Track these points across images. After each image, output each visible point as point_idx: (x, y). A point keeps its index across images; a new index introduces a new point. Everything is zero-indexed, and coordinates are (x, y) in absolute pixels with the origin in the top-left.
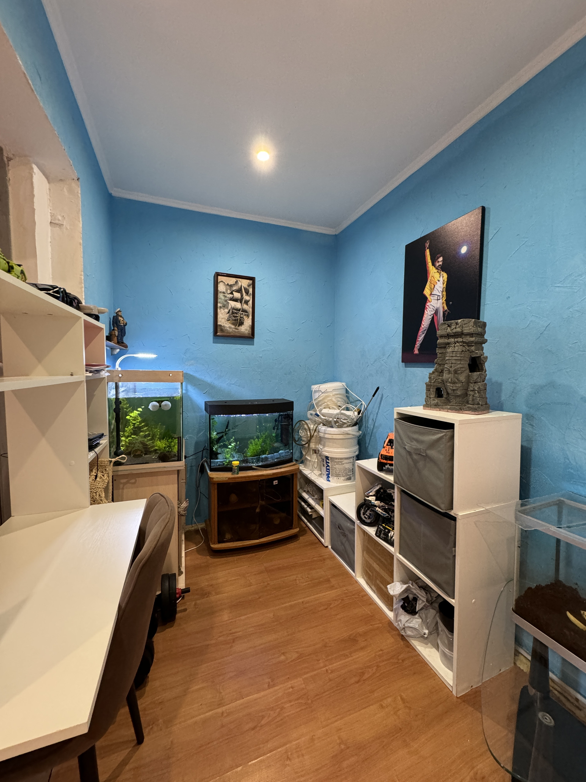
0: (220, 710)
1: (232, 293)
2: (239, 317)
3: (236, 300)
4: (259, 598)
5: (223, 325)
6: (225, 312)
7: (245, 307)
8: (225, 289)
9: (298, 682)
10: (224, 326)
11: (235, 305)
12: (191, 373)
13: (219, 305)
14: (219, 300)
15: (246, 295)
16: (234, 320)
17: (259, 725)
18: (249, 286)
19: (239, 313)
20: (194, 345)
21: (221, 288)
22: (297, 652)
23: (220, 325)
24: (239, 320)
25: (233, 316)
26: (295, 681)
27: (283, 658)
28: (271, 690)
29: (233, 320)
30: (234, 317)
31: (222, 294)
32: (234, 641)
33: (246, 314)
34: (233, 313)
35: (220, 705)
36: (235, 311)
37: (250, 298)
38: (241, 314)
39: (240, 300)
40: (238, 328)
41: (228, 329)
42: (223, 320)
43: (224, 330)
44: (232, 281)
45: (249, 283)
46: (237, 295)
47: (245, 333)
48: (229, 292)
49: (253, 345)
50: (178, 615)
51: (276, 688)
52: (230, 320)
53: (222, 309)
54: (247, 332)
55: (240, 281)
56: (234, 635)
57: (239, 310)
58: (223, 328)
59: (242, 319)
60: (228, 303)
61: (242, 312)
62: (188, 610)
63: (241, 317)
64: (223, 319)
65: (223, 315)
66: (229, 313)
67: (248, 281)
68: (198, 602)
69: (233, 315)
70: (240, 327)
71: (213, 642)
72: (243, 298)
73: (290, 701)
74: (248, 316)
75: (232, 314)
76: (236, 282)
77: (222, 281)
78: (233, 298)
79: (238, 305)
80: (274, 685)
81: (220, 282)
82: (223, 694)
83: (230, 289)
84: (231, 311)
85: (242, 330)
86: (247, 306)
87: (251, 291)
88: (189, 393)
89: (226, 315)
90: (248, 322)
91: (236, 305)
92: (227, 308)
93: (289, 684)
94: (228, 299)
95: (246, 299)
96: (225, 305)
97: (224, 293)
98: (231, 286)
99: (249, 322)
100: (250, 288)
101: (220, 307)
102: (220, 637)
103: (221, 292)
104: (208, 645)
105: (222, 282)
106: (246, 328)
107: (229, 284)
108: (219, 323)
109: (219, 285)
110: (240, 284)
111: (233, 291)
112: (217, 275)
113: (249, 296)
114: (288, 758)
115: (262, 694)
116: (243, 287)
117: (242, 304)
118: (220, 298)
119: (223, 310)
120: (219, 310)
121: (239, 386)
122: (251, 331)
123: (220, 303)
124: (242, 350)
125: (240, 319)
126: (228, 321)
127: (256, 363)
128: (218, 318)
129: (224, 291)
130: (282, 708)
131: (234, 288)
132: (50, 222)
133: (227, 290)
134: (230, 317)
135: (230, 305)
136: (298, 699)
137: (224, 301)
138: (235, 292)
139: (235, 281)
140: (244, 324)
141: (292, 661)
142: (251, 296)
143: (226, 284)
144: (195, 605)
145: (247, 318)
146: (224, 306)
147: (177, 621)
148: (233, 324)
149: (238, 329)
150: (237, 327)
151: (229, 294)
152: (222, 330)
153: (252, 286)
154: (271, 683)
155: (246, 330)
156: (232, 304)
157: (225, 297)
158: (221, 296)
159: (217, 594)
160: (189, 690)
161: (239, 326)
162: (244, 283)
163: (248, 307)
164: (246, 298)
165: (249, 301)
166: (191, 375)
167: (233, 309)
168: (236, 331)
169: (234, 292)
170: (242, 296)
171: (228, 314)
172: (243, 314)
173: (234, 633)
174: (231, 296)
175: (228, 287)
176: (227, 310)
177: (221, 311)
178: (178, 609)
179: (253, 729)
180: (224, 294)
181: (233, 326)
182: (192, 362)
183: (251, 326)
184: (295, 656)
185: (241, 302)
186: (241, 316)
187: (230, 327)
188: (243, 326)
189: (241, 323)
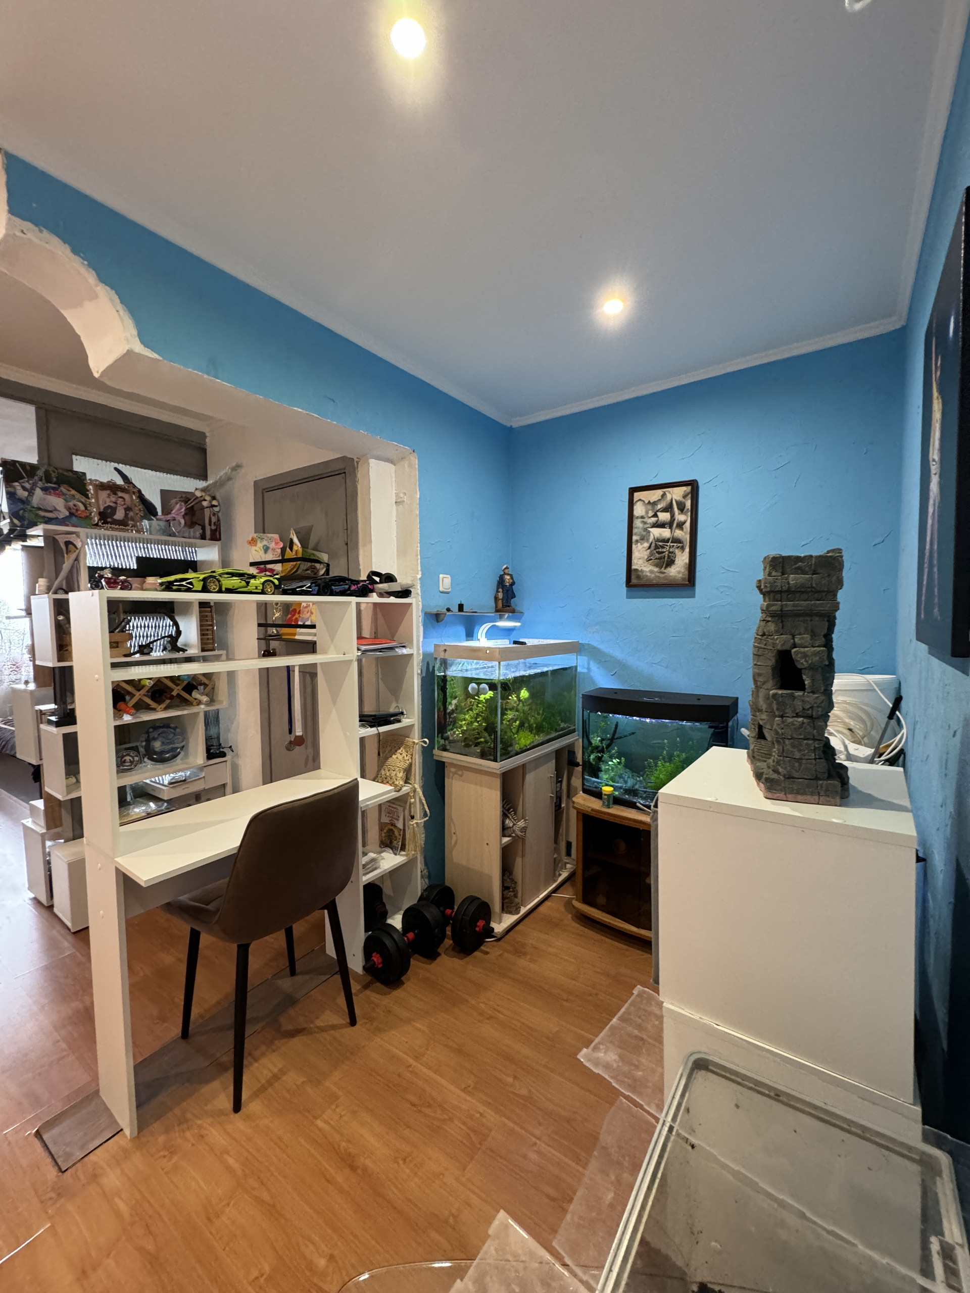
0: (411, 1061)
1: (655, 515)
2: (667, 553)
3: (662, 525)
4: (567, 1001)
5: (640, 569)
6: (643, 547)
7: (678, 533)
8: (644, 510)
9: (491, 1117)
10: (642, 571)
11: (661, 535)
12: (595, 644)
13: (635, 538)
14: (635, 531)
15: (679, 514)
16: (659, 559)
17: (419, 1108)
18: (685, 497)
19: (667, 545)
20: (598, 602)
21: (639, 510)
22: (530, 1091)
23: (636, 570)
24: (666, 558)
25: (657, 552)
26: (492, 1113)
27: (510, 1080)
28: (463, 1095)
29: (656, 559)
30: (659, 553)
31: (640, 520)
32: (490, 1018)
33: (679, 545)
34: (657, 547)
35: (417, 1058)
36: (660, 544)
37: (687, 517)
38: (670, 547)
39: (670, 524)
40: (665, 571)
41: (648, 574)
42: (641, 562)
43: (642, 577)
44: (655, 495)
45: (685, 491)
46: (664, 517)
47: (676, 578)
48: (651, 513)
49: (693, 596)
50: (477, 954)
51: (469, 1098)
52: (651, 559)
53: (639, 544)
54: (680, 575)
55: (670, 492)
56: (496, 1013)
57: (667, 541)
58: (640, 573)
59: (673, 555)
60: (649, 532)
61: (672, 544)
62: (488, 955)
63: (670, 552)
64: (640, 559)
65: (640, 552)
66: (649, 548)
67: (684, 488)
68: (506, 954)
69: (657, 550)
70: (669, 569)
71: (473, 1002)
72: (674, 520)
73: (464, 1123)
74: (683, 548)
75: (655, 549)
76: (664, 495)
77: (640, 500)
78: (657, 522)
79: (666, 533)
80: (470, 1094)
81: (637, 501)
82: (428, 1052)
83: (653, 510)
84: (653, 545)
85: (671, 574)
86: (681, 532)
87: (688, 504)
88: (592, 674)
89: (645, 553)
90: (682, 559)
91: (662, 533)
92: (648, 540)
93: (482, 1108)
94: (649, 526)
95: (680, 520)
96: (644, 537)
97: (642, 517)
98: (654, 504)
99: (684, 558)
100: (687, 500)
101: (637, 541)
102: (484, 1003)
103: (637, 518)
104: (467, 1001)
105: (640, 502)
106: (678, 569)
107: (652, 502)
108: (633, 567)
109: (635, 507)
110: (669, 497)
111: (658, 511)
112: (633, 490)
113: (686, 514)
114: (404, 1160)
115: (452, 1088)
116: (676, 500)
117: (673, 530)
118: (636, 528)
119: (641, 544)
120: (634, 546)
121: (667, 667)
122: (687, 573)
123: (636, 534)
124: (672, 606)
125: (668, 556)
126: (648, 561)
127: (699, 629)
128: (633, 558)
129: (643, 514)
130: (451, 1119)
131: (659, 507)
132: (396, 502)
133: (647, 512)
134: (651, 554)
135: (652, 535)
136: (474, 1131)
137: (642, 531)
138: (662, 511)
139: (662, 493)
140: (676, 562)
141: (513, 1093)
142: (689, 513)
143: (647, 502)
144: (501, 955)
145: (680, 553)
146: (643, 539)
147: (468, 959)
148: (656, 565)
149: (664, 573)
150: (663, 569)
151: (650, 518)
152: (638, 577)
153: (690, 496)
154: (470, 1089)
155: (679, 572)
156: (656, 532)
157: (645, 523)
158: (638, 523)
159: (532, 960)
160: (412, 1022)
161: (666, 568)
162: (677, 494)
163: (683, 534)
164: (680, 517)
165: (684, 523)
166: (595, 648)
167: (658, 540)
168: (662, 575)
169: (659, 514)
170: (673, 516)
171: (649, 551)
172: (673, 546)
173: (499, 1012)
174: (654, 520)
175: (649, 507)
176: (646, 545)
177: (637, 547)
178: (482, 948)
179: (414, 1105)
180: (642, 520)
181: (656, 569)
182: (597, 627)
183: (687, 566)
184: (524, 1092)
185: (671, 527)
186: (671, 550)
187: (651, 572)
188: (673, 567)
189: (671, 562)
